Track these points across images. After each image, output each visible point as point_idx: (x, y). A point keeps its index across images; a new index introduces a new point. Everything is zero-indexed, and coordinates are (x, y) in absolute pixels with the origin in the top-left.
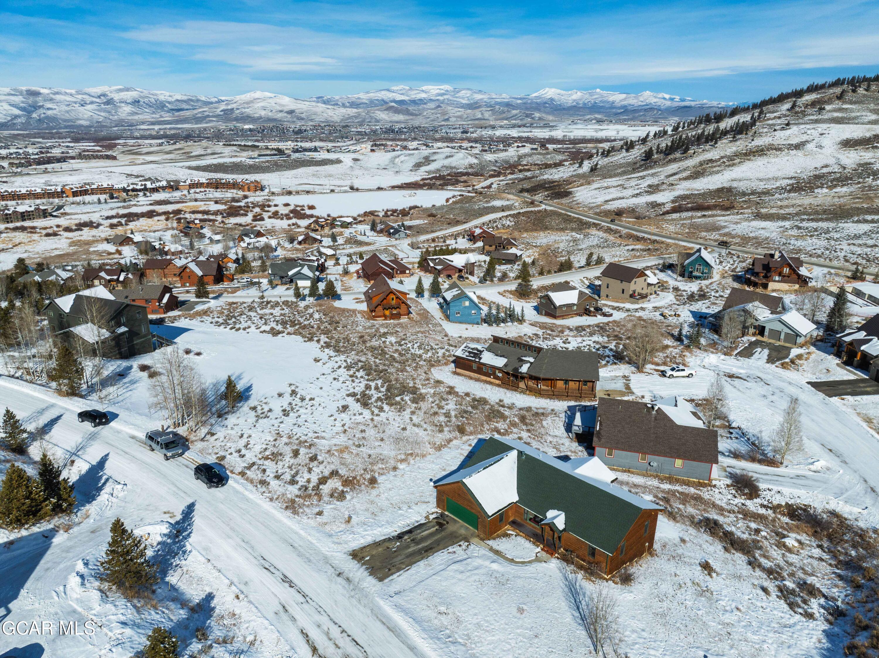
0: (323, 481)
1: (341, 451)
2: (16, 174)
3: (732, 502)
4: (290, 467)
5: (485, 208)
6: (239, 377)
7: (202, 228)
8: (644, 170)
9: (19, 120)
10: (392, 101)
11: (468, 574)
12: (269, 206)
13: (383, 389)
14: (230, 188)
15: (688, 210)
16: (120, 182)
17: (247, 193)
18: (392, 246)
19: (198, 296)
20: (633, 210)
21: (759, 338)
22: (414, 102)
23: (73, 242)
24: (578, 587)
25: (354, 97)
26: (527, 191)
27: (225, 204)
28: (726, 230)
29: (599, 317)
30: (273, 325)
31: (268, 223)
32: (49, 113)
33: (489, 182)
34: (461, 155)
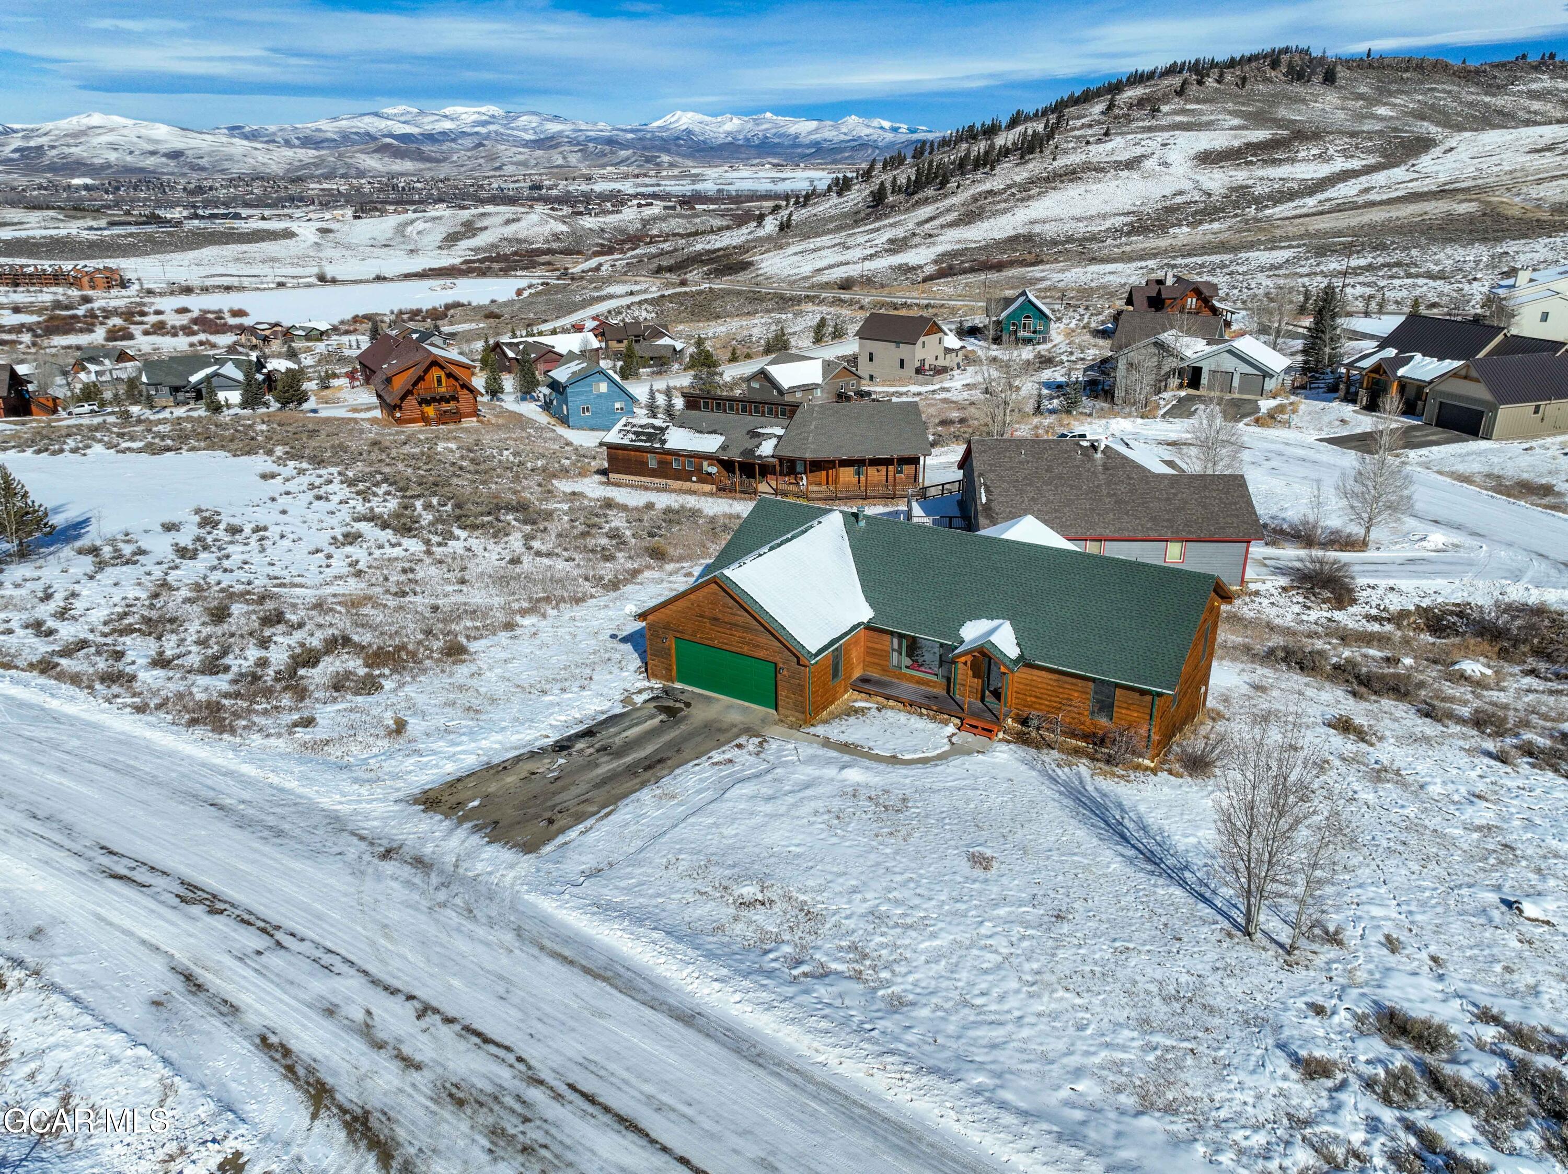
0: (310, 658)
1: (353, 604)
3: (1305, 618)
4: (202, 642)
5: (594, 297)
8: (874, 221)
10: (385, 136)
11: (790, 799)
12: (143, 314)
13: (446, 508)
14: (46, 285)
15: (964, 272)
17: (90, 293)
20: (869, 278)
21: (1192, 390)
22: (431, 138)
24: (1095, 794)
25: (308, 127)
26: (670, 269)
27: (39, 312)
31: (145, 342)
33: (593, 263)
34: (534, 217)
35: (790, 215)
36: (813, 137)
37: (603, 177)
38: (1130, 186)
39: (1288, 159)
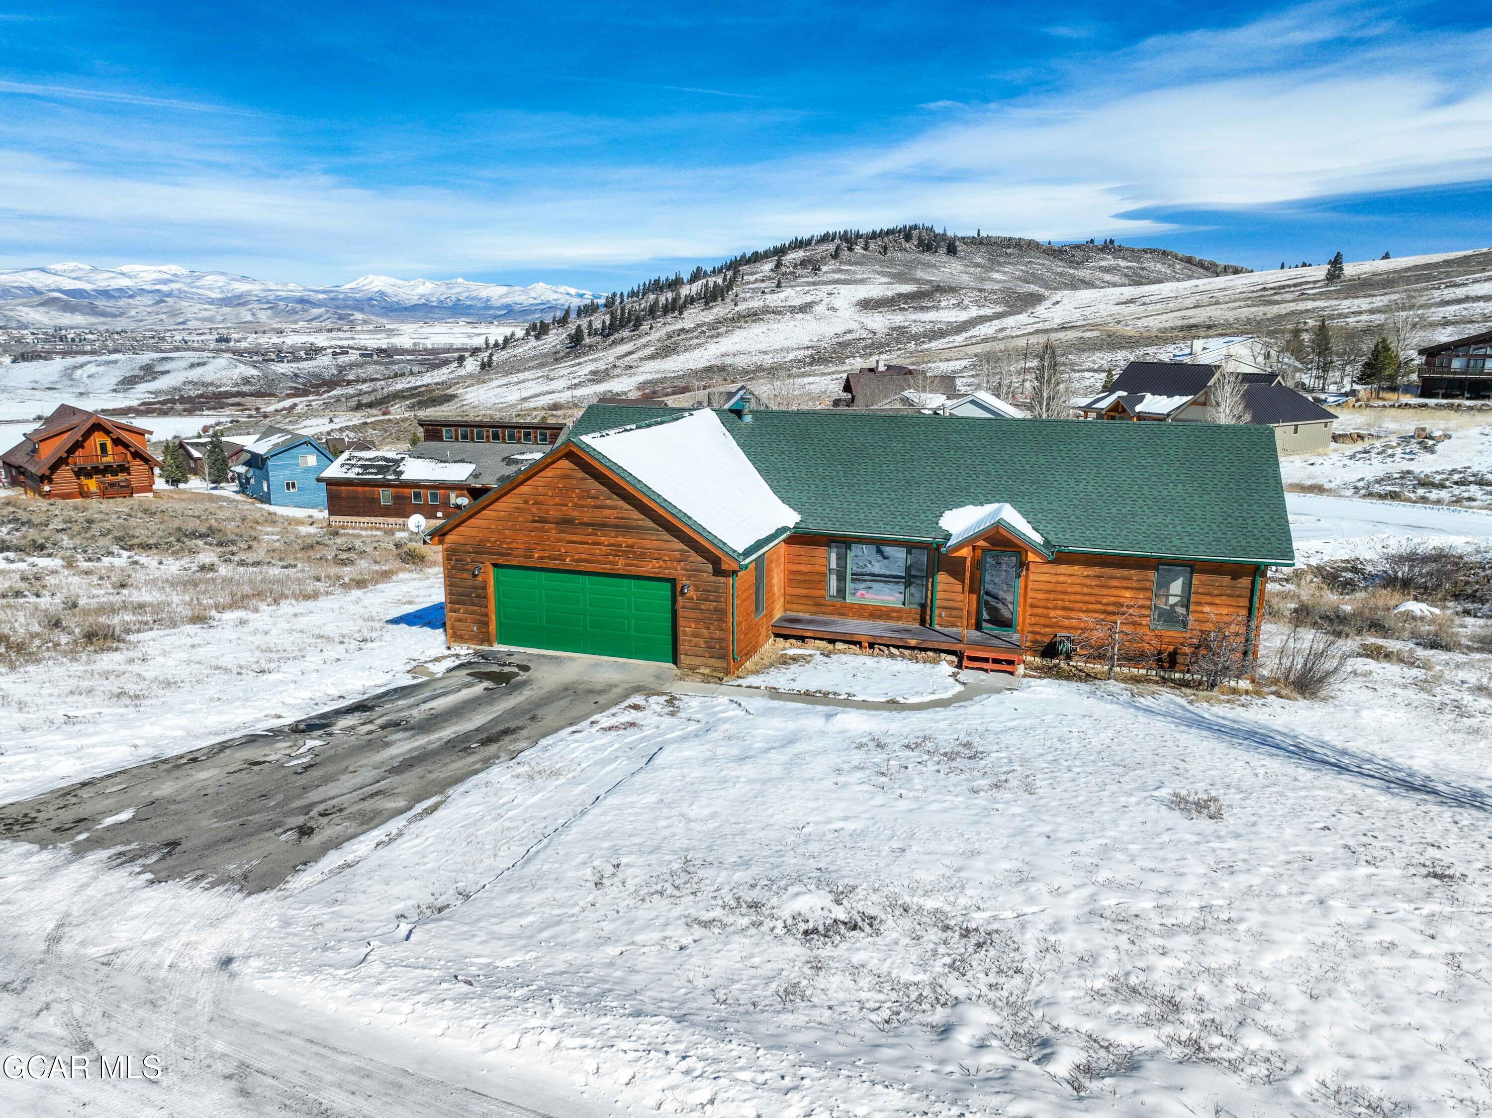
8: (575, 358)
10: (52, 291)
22: (105, 294)
33: (288, 403)
34: (219, 364)
35: (491, 355)
36: (504, 300)
37: (295, 331)
38: (805, 325)
39: (933, 307)
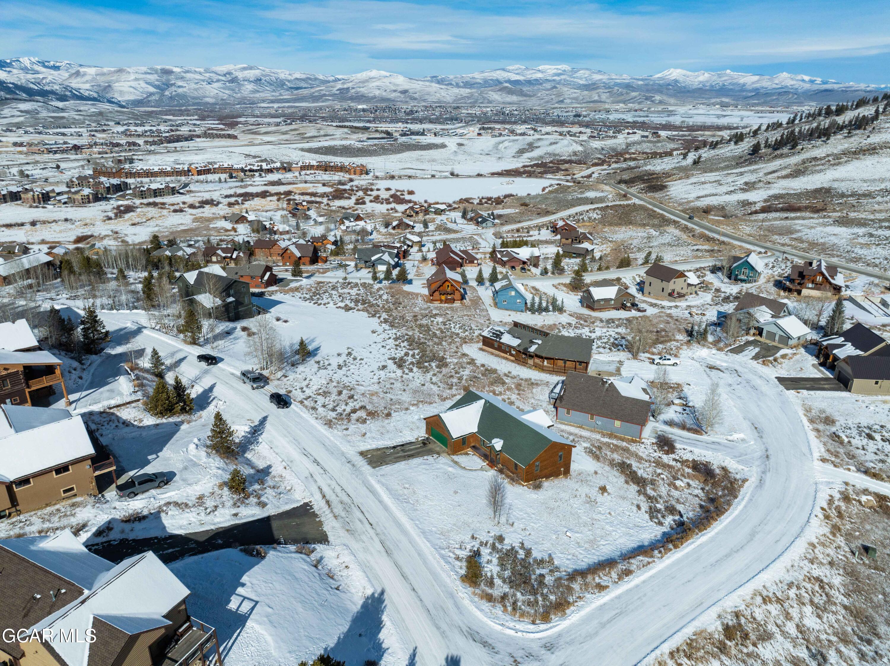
0: (354, 411)
1: (372, 395)
2: (150, 152)
3: (651, 454)
4: (334, 401)
5: (578, 199)
6: (313, 341)
7: (309, 209)
8: (747, 165)
9: (154, 98)
10: (506, 82)
11: (431, 471)
12: (372, 190)
13: (418, 357)
14: (338, 171)
15: (776, 210)
16: (239, 162)
17: (352, 176)
18: (477, 235)
19: (294, 275)
20: (723, 208)
21: (758, 338)
22: (529, 82)
23: (196, 218)
25: (468, 76)
26: (625, 182)
27: (332, 186)
28: (799, 234)
29: (633, 311)
30: (348, 302)
31: (369, 207)
32: (180, 90)
33: (589, 172)
34: (565, 142)
35: (704, 153)
36: (755, 86)
37: (616, 111)
